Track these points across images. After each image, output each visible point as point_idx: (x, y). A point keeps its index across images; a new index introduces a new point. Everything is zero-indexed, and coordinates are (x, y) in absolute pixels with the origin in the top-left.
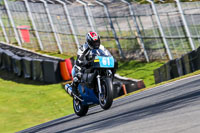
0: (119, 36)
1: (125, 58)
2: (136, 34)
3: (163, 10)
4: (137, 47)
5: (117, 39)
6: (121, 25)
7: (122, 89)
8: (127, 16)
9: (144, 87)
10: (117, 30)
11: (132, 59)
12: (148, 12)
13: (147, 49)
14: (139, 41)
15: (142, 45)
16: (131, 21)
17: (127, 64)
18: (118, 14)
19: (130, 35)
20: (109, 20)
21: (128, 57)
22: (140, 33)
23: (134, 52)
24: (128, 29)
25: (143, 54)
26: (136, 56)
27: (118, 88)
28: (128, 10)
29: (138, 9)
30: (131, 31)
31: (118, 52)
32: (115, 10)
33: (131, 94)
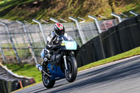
0: (16, 47)
1: (21, 63)
2: (29, 45)
3: (47, 29)
4: (30, 55)
5: (15, 49)
6: (18, 39)
7: (19, 84)
8: (22, 33)
9: (35, 82)
10: (15, 42)
11: (26, 63)
12: (37, 30)
13: (36, 56)
14: (31, 50)
15: (33, 53)
16: (25, 37)
17: (22, 67)
18: (16, 31)
19: (24, 46)
20: (9, 36)
21: (23, 61)
22: (31, 44)
23: (27, 58)
24: (22, 42)
25: (34, 59)
26: (29, 61)
27: (17, 84)
28: (22, 28)
29: (30, 28)
30: (25, 43)
31: (16, 58)
32: (13, 29)
33: (26, 87)
